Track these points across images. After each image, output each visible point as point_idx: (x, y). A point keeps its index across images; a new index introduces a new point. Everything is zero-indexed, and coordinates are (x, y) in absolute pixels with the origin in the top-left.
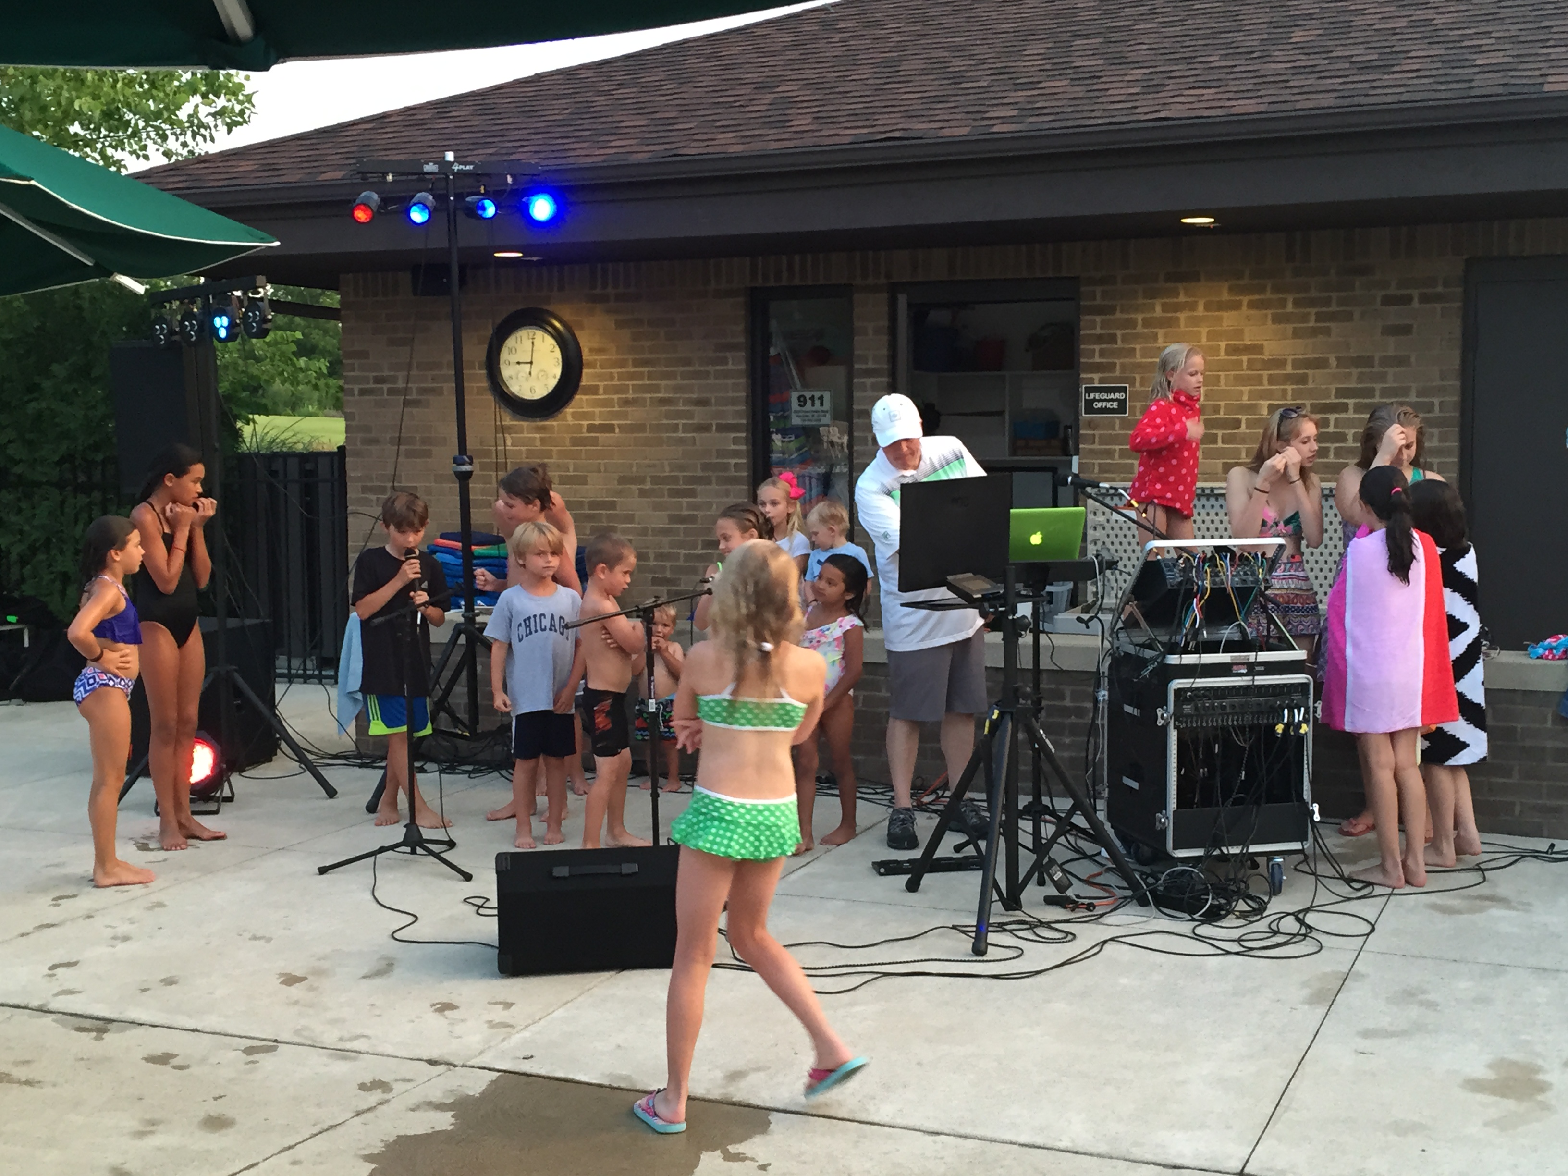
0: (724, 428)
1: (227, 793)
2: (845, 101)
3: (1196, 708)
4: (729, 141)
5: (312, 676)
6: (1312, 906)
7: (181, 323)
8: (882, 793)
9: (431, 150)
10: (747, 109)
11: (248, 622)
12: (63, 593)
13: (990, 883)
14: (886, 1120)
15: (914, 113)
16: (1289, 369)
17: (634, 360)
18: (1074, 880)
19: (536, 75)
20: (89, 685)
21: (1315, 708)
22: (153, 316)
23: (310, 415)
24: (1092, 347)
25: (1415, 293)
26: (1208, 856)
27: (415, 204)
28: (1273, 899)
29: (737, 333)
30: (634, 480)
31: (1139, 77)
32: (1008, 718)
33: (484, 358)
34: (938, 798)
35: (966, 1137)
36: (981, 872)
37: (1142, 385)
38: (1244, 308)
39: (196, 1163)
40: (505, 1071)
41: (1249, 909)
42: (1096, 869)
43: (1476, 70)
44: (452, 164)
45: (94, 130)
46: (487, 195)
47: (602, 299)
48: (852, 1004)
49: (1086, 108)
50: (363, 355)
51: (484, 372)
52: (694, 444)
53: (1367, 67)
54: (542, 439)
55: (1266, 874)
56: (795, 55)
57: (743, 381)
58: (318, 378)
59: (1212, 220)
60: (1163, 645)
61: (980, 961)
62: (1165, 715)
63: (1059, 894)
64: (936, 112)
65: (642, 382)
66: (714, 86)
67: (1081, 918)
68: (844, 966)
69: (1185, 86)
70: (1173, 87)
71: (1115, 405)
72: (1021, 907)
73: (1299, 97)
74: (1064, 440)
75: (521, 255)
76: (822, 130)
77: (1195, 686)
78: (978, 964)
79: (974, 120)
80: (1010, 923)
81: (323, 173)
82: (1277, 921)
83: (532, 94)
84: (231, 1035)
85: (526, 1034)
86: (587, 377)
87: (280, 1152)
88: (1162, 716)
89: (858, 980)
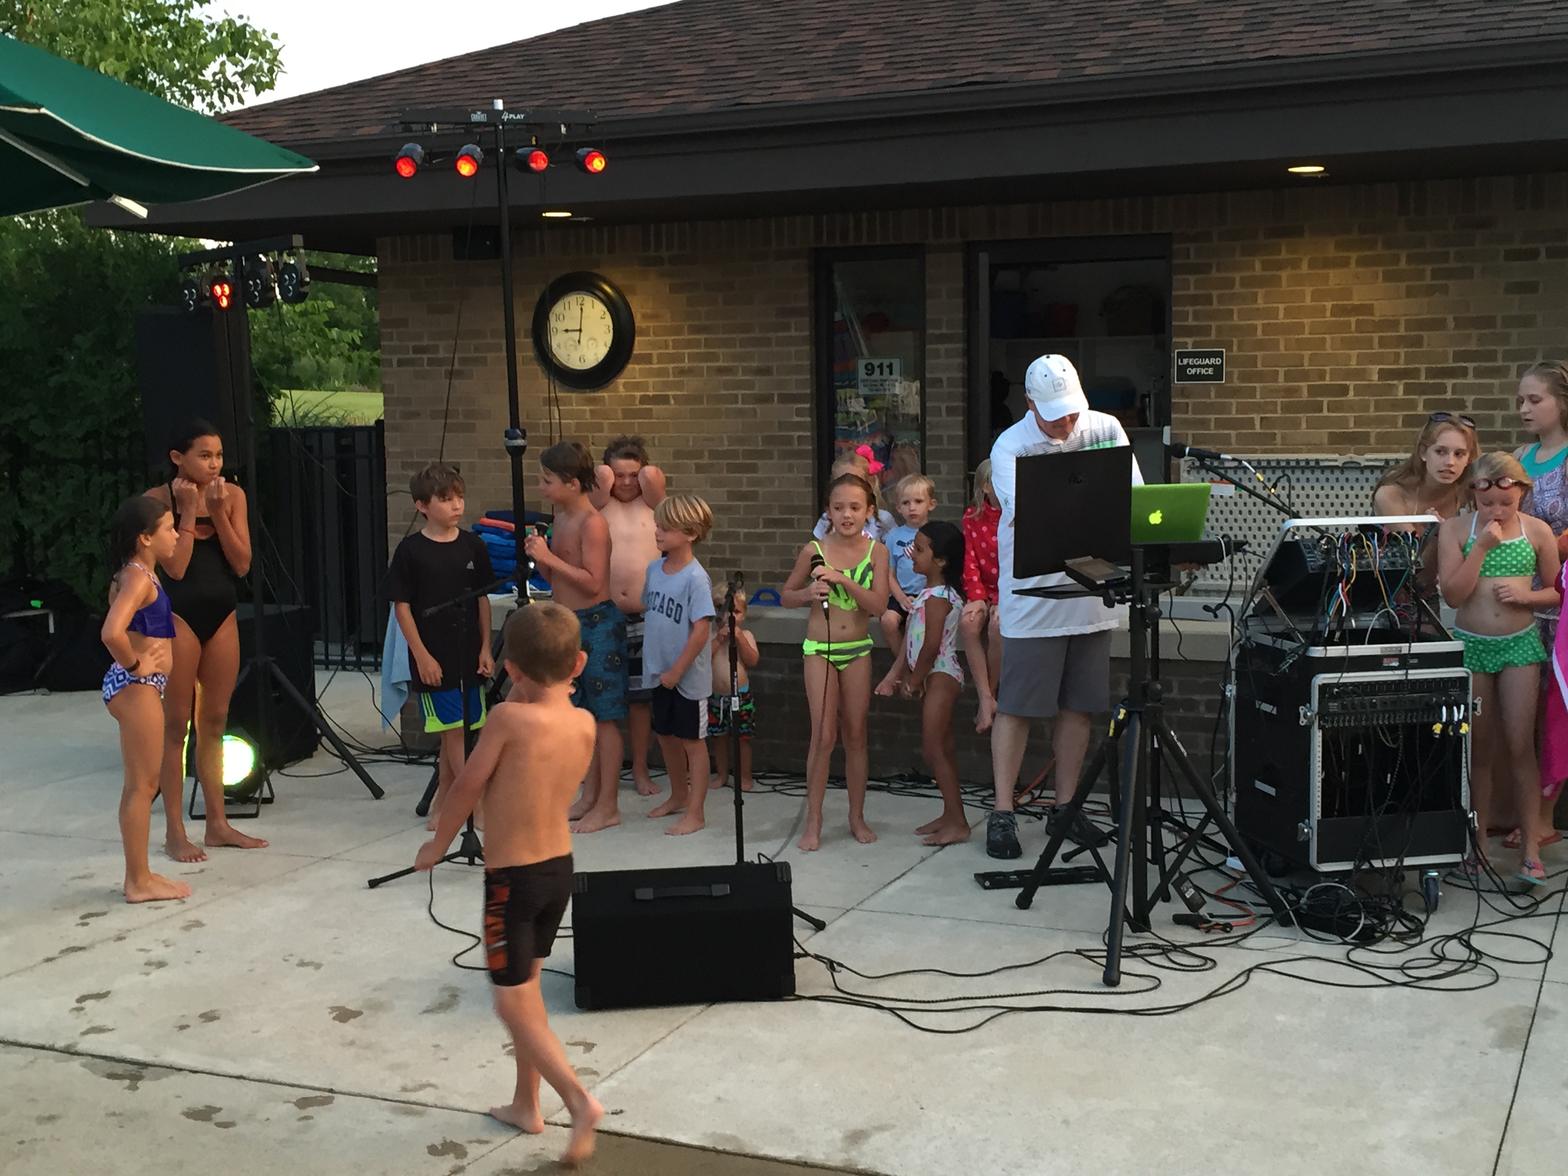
0: (786, 399)
1: (266, 793)
2: (918, 45)
3: (1344, 707)
4: (797, 89)
5: (350, 663)
6: (1475, 927)
8: (972, 793)
9: (475, 102)
10: (812, 56)
11: (287, 608)
12: (89, 578)
13: (1120, 906)
15: (997, 57)
16: (1402, 332)
17: (690, 327)
18: (1206, 898)
19: (581, 24)
20: (119, 682)
21: (1475, 705)
22: (181, 281)
23: (336, 390)
24: (1185, 309)
25: (1543, 248)
26: (1356, 870)
27: (462, 156)
28: (1431, 918)
29: (801, 297)
30: (691, 455)
31: (1240, 15)
32: (1136, 717)
33: (530, 326)
34: (1033, 799)
36: (1109, 887)
37: (1240, 349)
38: (1353, 264)
41: (1406, 930)
42: (1225, 882)
44: (501, 112)
46: (538, 146)
47: (656, 262)
49: (1185, 48)
50: (402, 323)
51: (532, 341)
52: (755, 415)
54: (591, 411)
55: (1420, 889)
57: (807, 348)
58: (351, 350)
59: (1321, 169)
60: (1305, 634)
61: (1113, 993)
62: (1309, 714)
63: (1189, 912)
64: (1020, 55)
65: (698, 351)
66: (774, 32)
67: (1215, 940)
68: (960, 999)
69: (1293, 23)
70: (1280, 24)
71: (1210, 371)
72: (1150, 928)
73: (1424, 32)
74: (1143, 410)
75: (569, 214)
76: (896, 75)
77: (1342, 681)
78: (1112, 996)
79: (1063, 62)
80: (1139, 947)
81: (358, 128)
82: (1441, 945)
83: (578, 44)
84: (280, 1084)
85: (612, 1083)
86: (640, 345)
88: (1305, 714)
89: (979, 1016)
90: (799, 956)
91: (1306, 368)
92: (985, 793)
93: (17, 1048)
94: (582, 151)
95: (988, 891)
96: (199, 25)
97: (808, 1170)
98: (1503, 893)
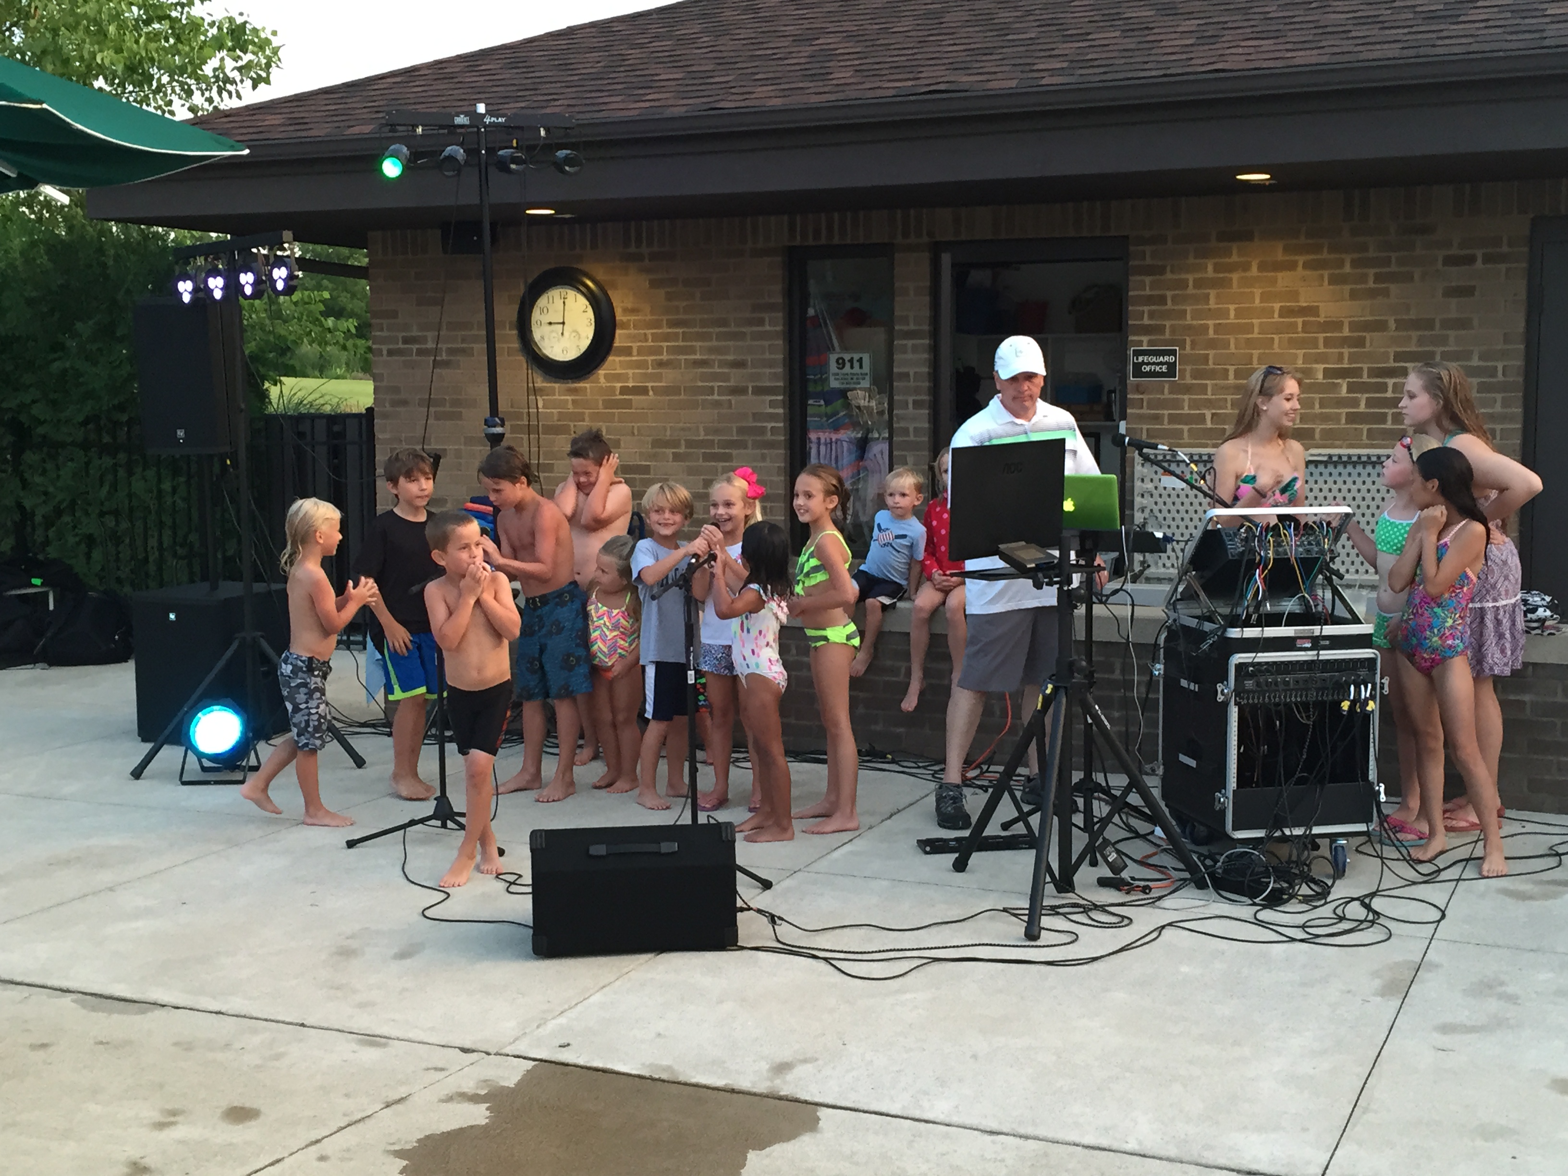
0: (759, 391)
1: (253, 761)
2: (888, 53)
3: (1258, 684)
4: (770, 94)
6: (1378, 891)
8: (924, 768)
9: (461, 103)
10: (786, 62)
12: (88, 556)
13: (1044, 866)
14: (941, 1118)
15: (958, 66)
16: (1346, 332)
17: (668, 320)
18: (1128, 862)
19: (569, 28)
21: (1382, 684)
22: (177, 273)
23: (338, 377)
24: (1141, 308)
25: (1479, 254)
26: (1269, 837)
28: (1338, 882)
29: (775, 293)
30: (667, 444)
31: (1193, 28)
32: (1062, 692)
33: (515, 319)
34: (982, 773)
35: (1027, 1137)
36: (1034, 851)
37: (1192, 349)
38: (1300, 268)
39: (219, 1158)
40: (541, 1060)
41: (1313, 893)
42: (1151, 850)
43: (1548, 20)
44: (483, 116)
45: (119, 85)
46: (520, 149)
47: (636, 258)
48: (902, 991)
49: (1138, 60)
50: (394, 314)
51: (515, 332)
52: (730, 406)
53: (1433, 18)
54: (574, 401)
55: (1329, 857)
57: (781, 342)
58: (346, 339)
59: (1268, 176)
60: (1224, 617)
61: (1033, 946)
62: (1226, 691)
63: (1113, 876)
64: (982, 64)
65: (677, 344)
66: (752, 38)
67: (1136, 901)
68: (891, 950)
69: (1241, 37)
70: (1229, 38)
71: (1164, 369)
72: (1074, 889)
73: (1362, 48)
74: (1109, 405)
75: (553, 212)
76: (864, 83)
77: (1256, 660)
78: (1032, 949)
79: (1022, 72)
80: (1063, 906)
81: (349, 127)
82: (1342, 907)
83: (565, 47)
85: (562, 1020)
86: (620, 338)
87: (307, 1146)
88: (1222, 691)
89: (906, 966)
90: (742, 910)
92: (936, 768)
93: (14, 986)
94: (561, 154)
95: (928, 856)
96: (200, 22)
97: (735, 1095)
98: (1408, 862)
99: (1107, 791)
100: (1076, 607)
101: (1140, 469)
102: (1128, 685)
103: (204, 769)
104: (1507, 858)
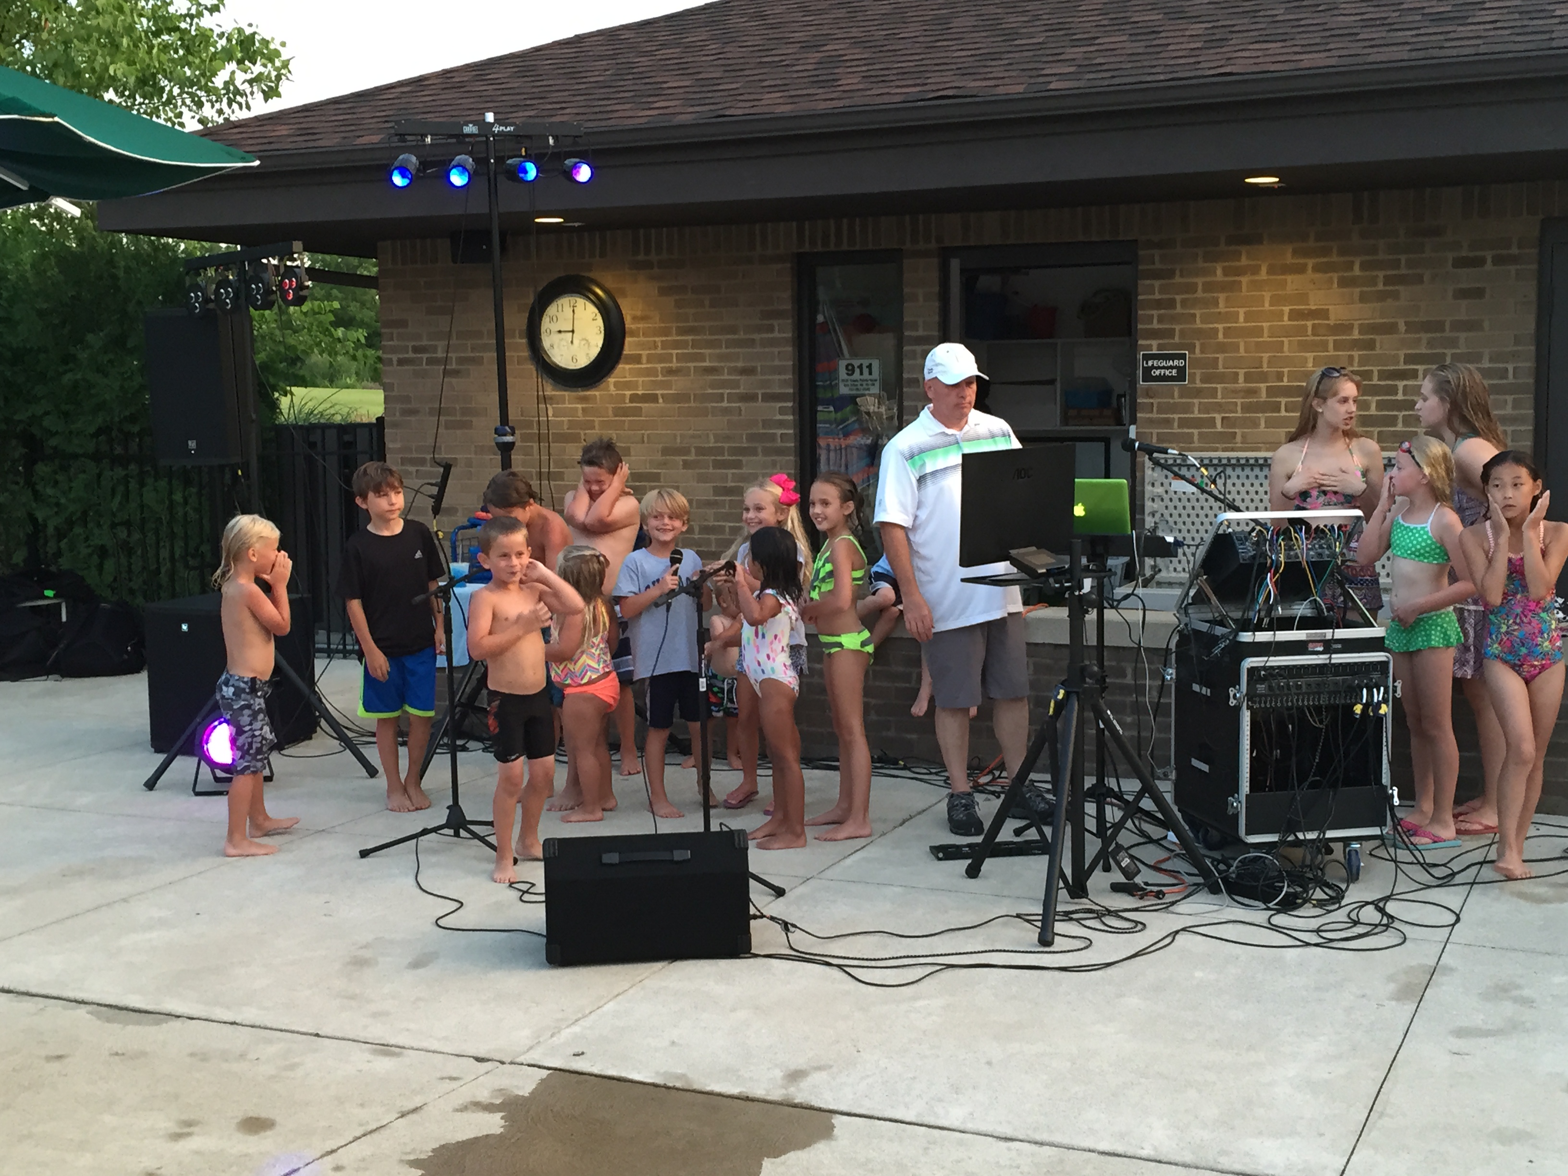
0: (769, 398)
2: (895, 59)
3: (1270, 688)
4: (775, 102)
6: (1392, 894)
7: (217, 292)
8: (936, 774)
9: (469, 113)
10: (795, 68)
12: (100, 567)
13: (1057, 871)
14: (956, 1124)
15: (969, 71)
16: (1356, 335)
17: (678, 328)
18: (1142, 867)
19: (576, 36)
21: (1395, 687)
22: (187, 284)
23: (348, 387)
24: (1150, 312)
25: (1489, 255)
26: (1283, 842)
27: (454, 167)
28: (1352, 886)
29: (784, 300)
30: (678, 451)
31: (1200, 32)
32: (1073, 697)
33: (525, 327)
34: (994, 779)
35: (1042, 1144)
36: (1047, 857)
37: (1202, 352)
38: (1310, 271)
39: (235, 1169)
40: (555, 1069)
41: (1327, 897)
42: (1164, 855)
43: (1557, 20)
44: (492, 125)
45: (129, 97)
46: (529, 158)
47: (646, 265)
48: (915, 998)
49: (1146, 63)
50: (403, 324)
51: (524, 341)
52: (740, 415)
53: (1440, 19)
54: (583, 409)
55: (1342, 860)
56: (842, 13)
57: (790, 349)
58: (356, 349)
59: (1277, 180)
60: (1235, 621)
61: (1046, 952)
62: (1238, 695)
63: (1126, 881)
64: (989, 70)
65: (685, 351)
66: (759, 45)
67: (1150, 906)
68: (904, 957)
69: (1249, 40)
70: (1238, 41)
71: (1174, 373)
72: (1088, 895)
73: (1370, 50)
74: (1119, 410)
75: (561, 220)
76: (872, 89)
77: (1268, 664)
78: (1046, 955)
79: (1031, 77)
80: (1076, 912)
81: (358, 137)
82: (1356, 911)
83: (574, 55)
84: (271, 1029)
85: (576, 1029)
86: (630, 346)
87: (322, 1156)
88: (1235, 695)
89: (920, 972)
90: (755, 917)
91: (1265, 370)
94: (569, 162)
95: (941, 862)
96: (209, 33)
97: (750, 1103)
98: (1421, 865)
99: (1119, 796)
100: (1087, 612)
101: (1151, 473)
102: (1140, 690)
103: (217, 779)
104: (1524, 861)
